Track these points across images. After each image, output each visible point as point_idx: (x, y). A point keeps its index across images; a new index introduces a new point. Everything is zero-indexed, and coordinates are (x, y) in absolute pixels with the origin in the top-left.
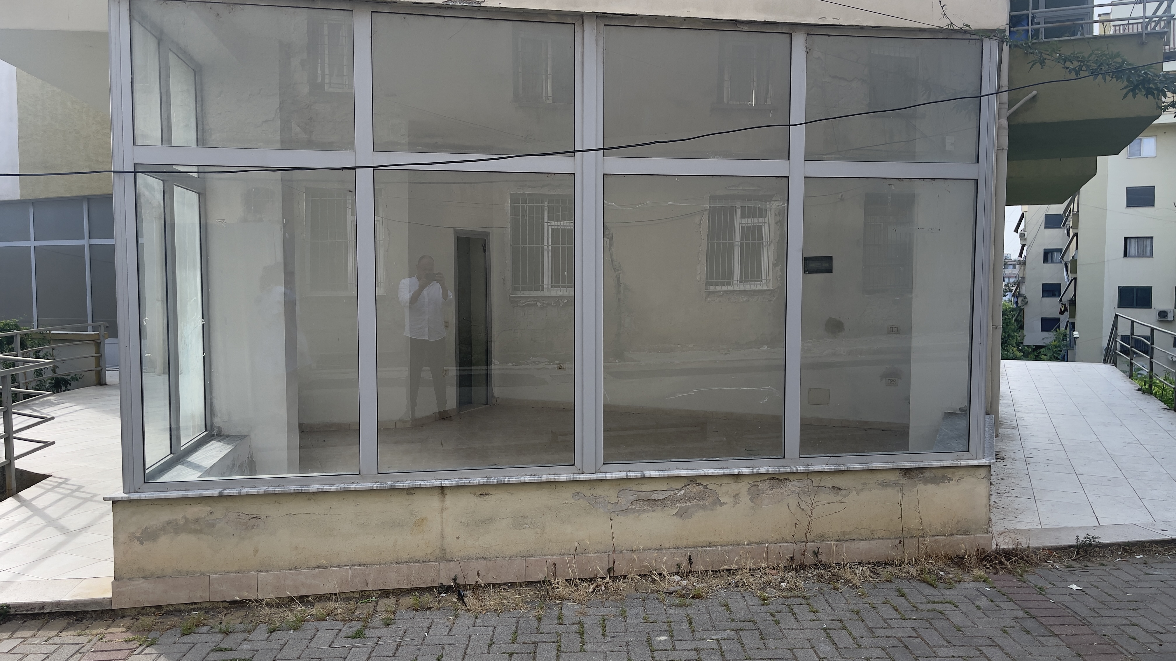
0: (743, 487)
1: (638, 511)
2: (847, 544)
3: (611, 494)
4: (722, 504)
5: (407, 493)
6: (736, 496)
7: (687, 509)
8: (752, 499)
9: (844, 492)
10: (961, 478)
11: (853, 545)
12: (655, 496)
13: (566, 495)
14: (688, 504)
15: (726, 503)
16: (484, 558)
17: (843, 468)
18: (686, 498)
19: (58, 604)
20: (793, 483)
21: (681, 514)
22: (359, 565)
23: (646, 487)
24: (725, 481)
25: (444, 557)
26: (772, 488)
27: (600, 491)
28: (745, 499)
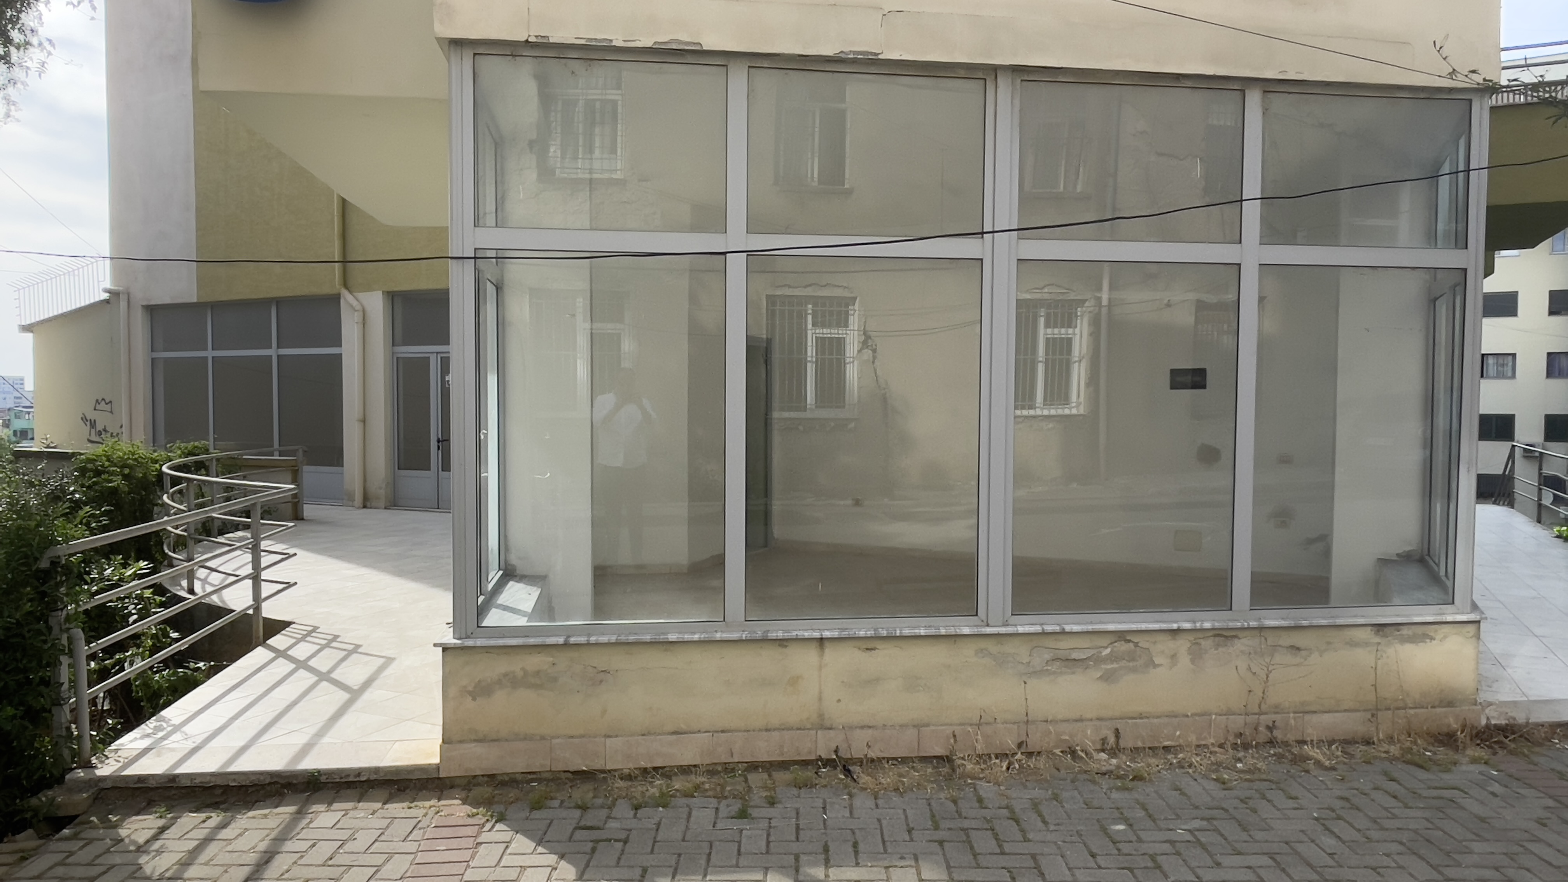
0: (1182, 645)
1: (1054, 673)
2: (1307, 717)
3: (1021, 650)
4: (1156, 666)
5: (780, 645)
6: (1174, 657)
7: (1114, 671)
8: (1193, 661)
9: (1303, 653)
10: (1445, 637)
11: (1315, 719)
12: (1075, 655)
13: (968, 651)
14: (1115, 665)
15: (1161, 665)
16: (870, 727)
17: (1305, 623)
18: (1112, 658)
19: (377, 770)
20: (1244, 641)
21: (1108, 678)
22: (723, 732)
23: (1065, 644)
24: (1161, 637)
25: (823, 725)
26: (1217, 646)
27: (1009, 647)
28: (1185, 660)
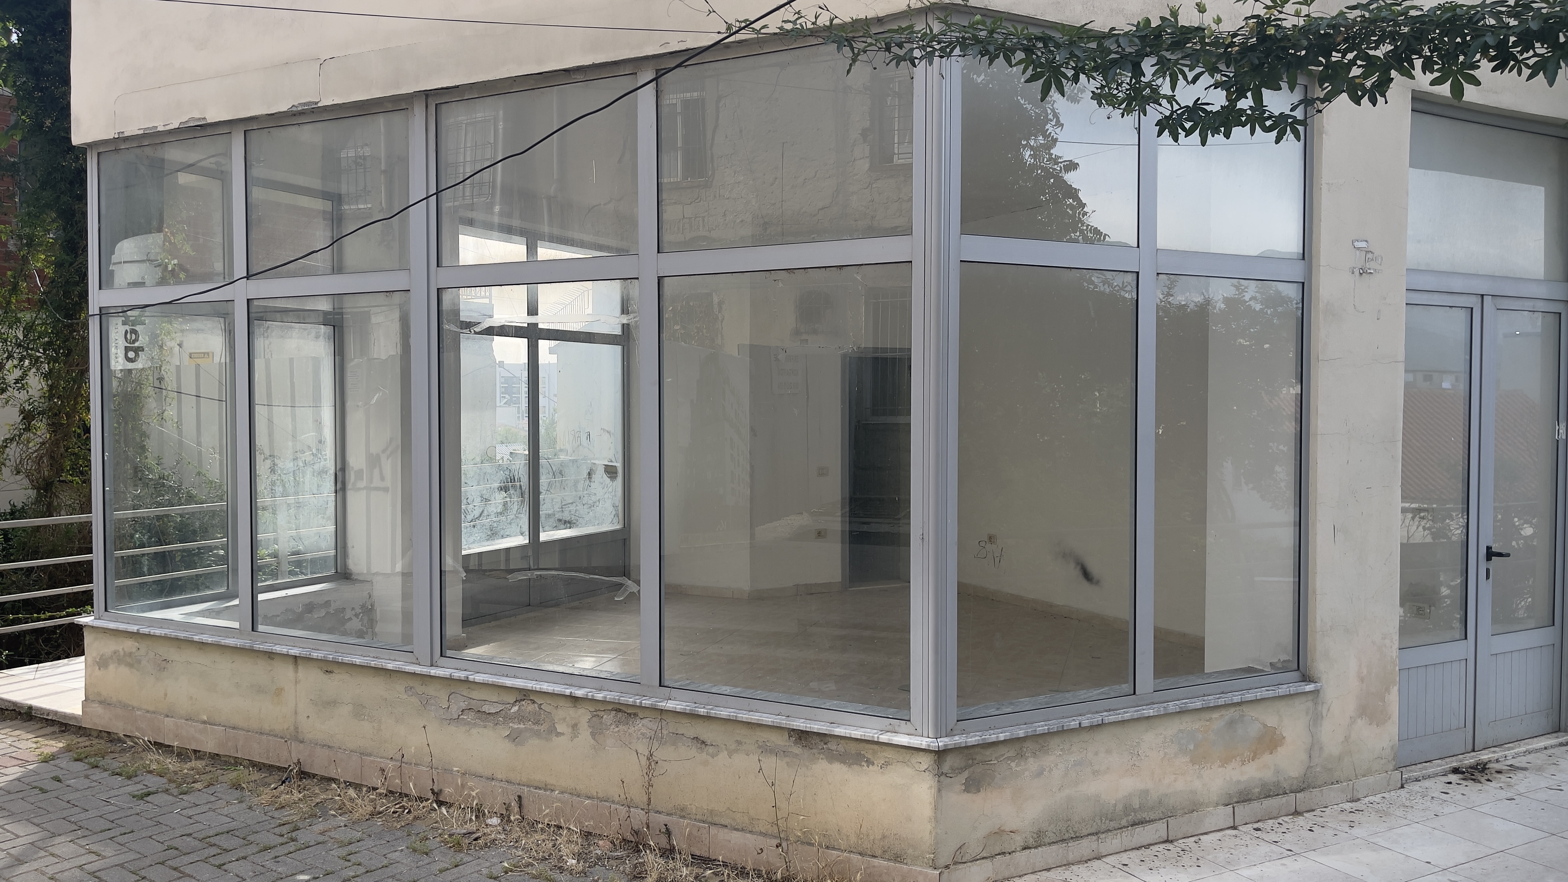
0: (583, 715)
1: (469, 723)
2: (714, 830)
3: (441, 694)
4: (559, 734)
5: (269, 657)
6: (575, 726)
7: (520, 732)
8: (593, 735)
9: (711, 750)
10: (887, 764)
11: (723, 835)
12: (486, 708)
13: (398, 687)
14: (522, 726)
15: (563, 734)
16: (329, 747)
17: (702, 711)
18: (520, 718)
20: (645, 721)
21: (514, 738)
22: (234, 728)
23: (476, 694)
24: (562, 702)
25: (296, 737)
26: (618, 723)
27: (431, 690)
28: (585, 733)
